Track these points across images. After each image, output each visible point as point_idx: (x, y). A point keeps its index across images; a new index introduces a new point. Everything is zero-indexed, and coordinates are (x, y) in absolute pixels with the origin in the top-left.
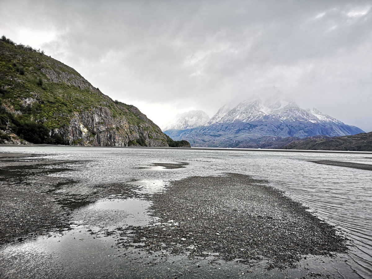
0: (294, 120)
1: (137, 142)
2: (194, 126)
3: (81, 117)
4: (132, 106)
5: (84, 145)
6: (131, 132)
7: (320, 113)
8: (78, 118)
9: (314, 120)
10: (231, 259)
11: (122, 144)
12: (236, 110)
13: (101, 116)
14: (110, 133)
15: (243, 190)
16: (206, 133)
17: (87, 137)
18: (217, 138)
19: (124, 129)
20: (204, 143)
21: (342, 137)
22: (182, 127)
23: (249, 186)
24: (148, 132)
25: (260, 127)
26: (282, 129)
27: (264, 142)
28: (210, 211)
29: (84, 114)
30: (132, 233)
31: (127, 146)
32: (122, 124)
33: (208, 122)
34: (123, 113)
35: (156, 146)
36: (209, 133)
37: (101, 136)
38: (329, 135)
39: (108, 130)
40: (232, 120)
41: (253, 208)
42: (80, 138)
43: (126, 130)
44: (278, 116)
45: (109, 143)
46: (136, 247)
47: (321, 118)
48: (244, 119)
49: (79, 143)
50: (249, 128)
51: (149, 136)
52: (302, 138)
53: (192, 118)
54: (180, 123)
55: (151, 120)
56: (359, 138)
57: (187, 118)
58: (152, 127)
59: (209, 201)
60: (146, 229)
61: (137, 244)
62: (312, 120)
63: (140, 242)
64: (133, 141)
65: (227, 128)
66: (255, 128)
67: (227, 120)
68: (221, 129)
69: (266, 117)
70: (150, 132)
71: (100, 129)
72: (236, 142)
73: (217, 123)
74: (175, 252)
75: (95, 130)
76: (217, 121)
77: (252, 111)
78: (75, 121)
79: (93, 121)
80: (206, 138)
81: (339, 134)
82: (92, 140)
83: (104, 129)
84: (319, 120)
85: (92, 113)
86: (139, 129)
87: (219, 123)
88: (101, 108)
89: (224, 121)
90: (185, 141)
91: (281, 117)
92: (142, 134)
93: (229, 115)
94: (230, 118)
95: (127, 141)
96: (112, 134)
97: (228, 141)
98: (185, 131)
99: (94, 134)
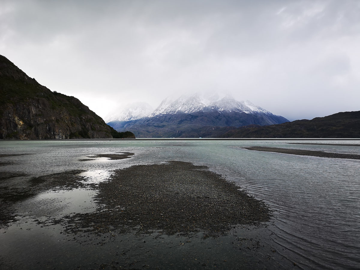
0: (231, 111)
1: (79, 134)
2: (138, 117)
3: (15, 109)
4: (72, 97)
5: (20, 138)
6: (72, 124)
7: (252, 105)
8: (13, 110)
9: (247, 111)
10: (173, 234)
11: (62, 137)
12: (179, 101)
13: (38, 107)
14: (49, 125)
15: (185, 175)
16: (150, 124)
17: (23, 130)
18: (161, 129)
19: (65, 121)
20: (149, 133)
21: (271, 126)
22: (126, 119)
23: (190, 172)
24: (90, 124)
25: (201, 118)
26: (220, 120)
27: (204, 132)
28: (155, 195)
29: (19, 105)
30: (80, 220)
31: (68, 138)
32: (62, 116)
33: (152, 114)
34: (63, 105)
35: (99, 137)
36: (153, 124)
37: (39, 128)
38: (261, 125)
39: (46, 122)
40: (175, 112)
41: (193, 191)
42: (15, 131)
43: (67, 122)
44: (217, 107)
45: (49, 136)
46: (85, 231)
47: (253, 109)
48: (186, 111)
49: (14, 136)
50: (191, 119)
51: (92, 128)
52: (237, 127)
53: (136, 109)
54: (124, 114)
55: (94, 112)
56: (284, 126)
57: (131, 110)
58: (95, 118)
59: (153, 187)
60: (93, 215)
61: (86, 229)
62: (246, 111)
63: (88, 227)
64: (75, 133)
65: (170, 119)
66: (196, 119)
67: (170, 112)
68: (165, 120)
69: (205, 108)
70: (93, 124)
71: (38, 122)
72: (178, 132)
73: (160, 114)
74: (123, 232)
75: (32, 122)
76: (161, 112)
77: (193, 102)
78: (9, 114)
79: (29, 113)
80: (150, 129)
81: (268, 123)
82: (28, 134)
83: (42, 121)
84: (252, 111)
85: (28, 104)
86: (81, 121)
87: (163, 114)
88: (38, 100)
89: (167, 113)
90: (129, 132)
91: (219, 109)
92: (84, 126)
93: (172, 106)
94: (173, 109)
95: (68, 133)
96: (52, 127)
97: (171, 132)
98: (129, 123)
99: (31, 126)
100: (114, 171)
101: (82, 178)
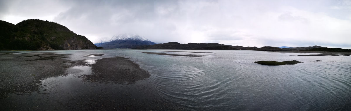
0: (138, 40)
2: (104, 42)
4: (83, 36)
9: (143, 40)
12: (119, 36)
13: (74, 40)
18: (113, 46)
19: (81, 44)
20: (109, 47)
21: (151, 45)
22: (100, 43)
25: (127, 42)
26: (134, 42)
33: (110, 41)
34: (80, 38)
35: (91, 49)
36: (110, 44)
37: (74, 46)
38: (147, 45)
39: (76, 44)
42: (68, 47)
44: (133, 38)
45: (76, 49)
46: (88, 81)
48: (122, 39)
50: (124, 42)
51: (89, 46)
52: (140, 45)
55: (90, 40)
56: (155, 45)
60: (90, 75)
61: (88, 80)
65: (116, 42)
69: (129, 39)
72: (119, 47)
74: (100, 82)
85: (71, 39)
89: (115, 40)
94: (117, 39)
98: (101, 44)
99: (72, 46)
100: (97, 60)
101: (86, 62)
